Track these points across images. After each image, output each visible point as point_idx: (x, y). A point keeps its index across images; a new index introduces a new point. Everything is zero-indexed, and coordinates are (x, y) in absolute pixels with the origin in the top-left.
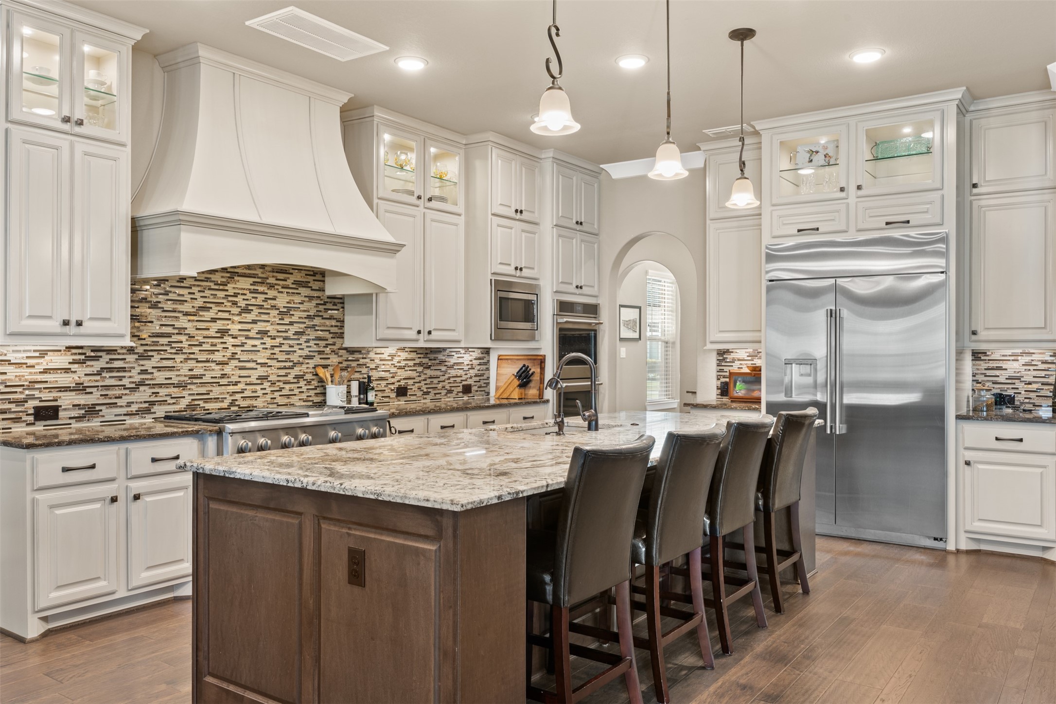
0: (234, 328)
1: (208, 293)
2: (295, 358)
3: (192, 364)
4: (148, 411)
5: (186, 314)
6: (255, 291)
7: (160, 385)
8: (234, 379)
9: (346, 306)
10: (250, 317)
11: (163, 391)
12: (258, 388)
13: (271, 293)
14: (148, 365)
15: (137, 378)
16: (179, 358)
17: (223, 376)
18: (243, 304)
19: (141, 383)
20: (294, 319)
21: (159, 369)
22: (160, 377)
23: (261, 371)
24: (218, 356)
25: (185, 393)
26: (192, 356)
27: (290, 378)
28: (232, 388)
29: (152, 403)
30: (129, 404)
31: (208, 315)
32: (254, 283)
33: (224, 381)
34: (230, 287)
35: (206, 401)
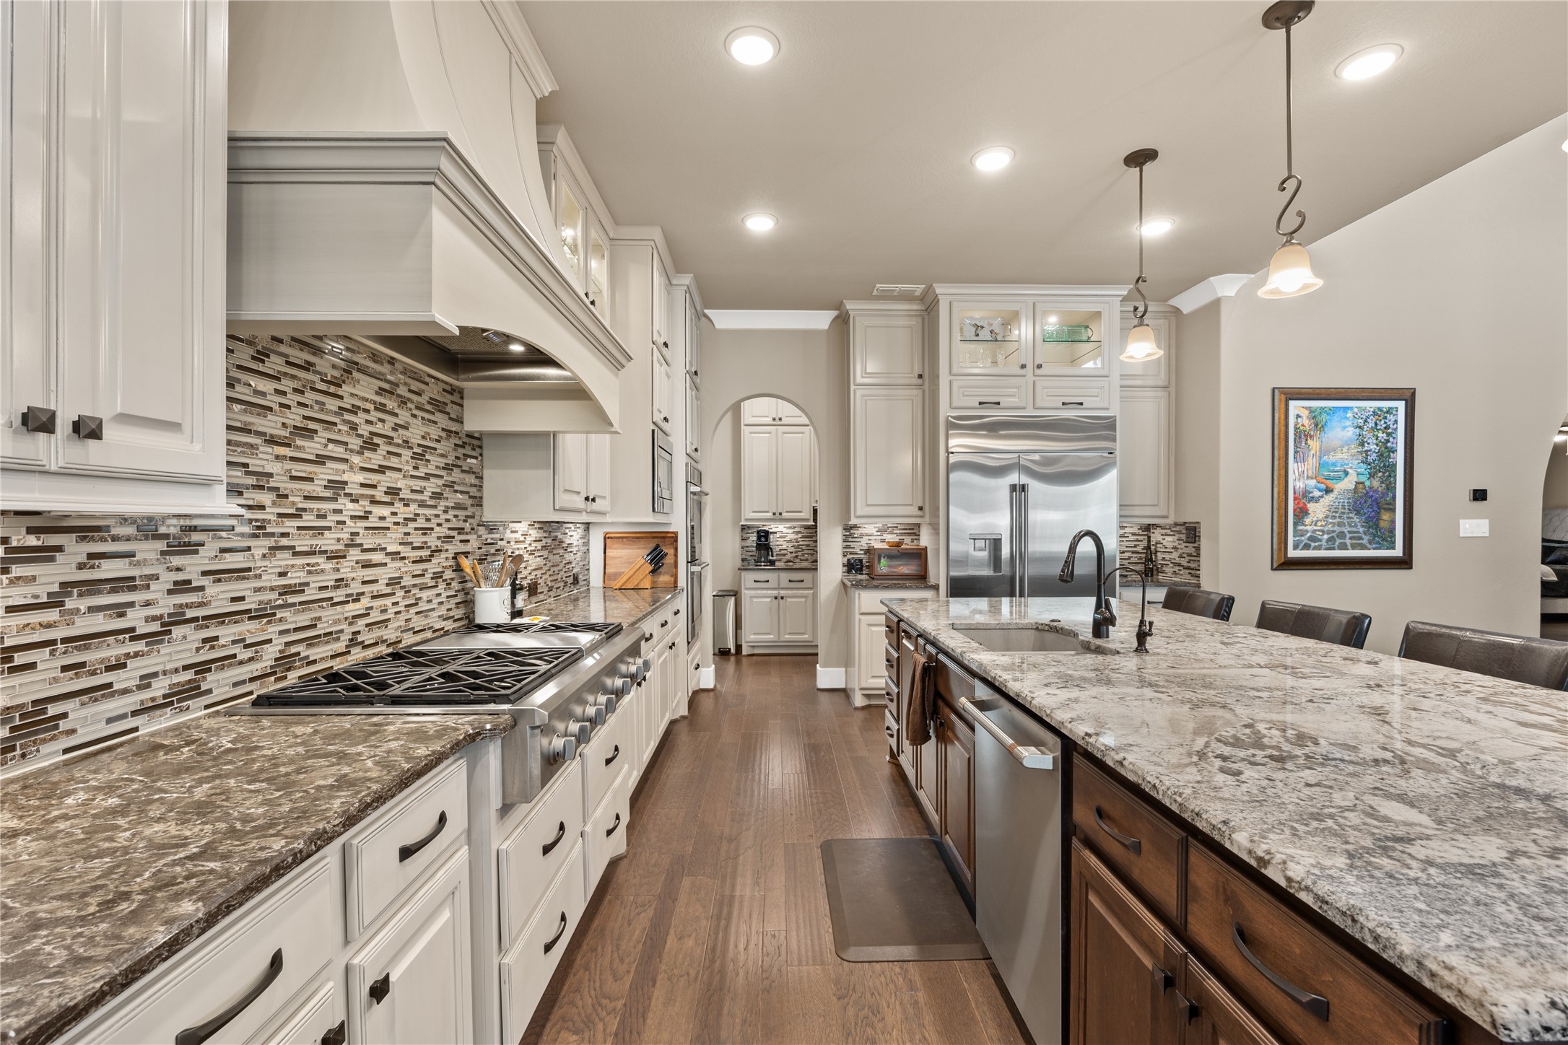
0: (355, 479)
1: (310, 397)
2: (432, 541)
3: (284, 559)
4: (191, 691)
5: (272, 441)
6: (381, 408)
7: (220, 618)
8: (355, 588)
9: (485, 453)
10: (376, 459)
11: (226, 633)
12: (388, 602)
13: (404, 416)
14: (192, 566)
15: (166, 605)
16: (260, 546)
17: (340, 584)
18: (364, 430)
19: (177, 619)
20: (431, 469)
21: (218, 575)
22: (219, 596)
23: (393, 569)
24: (329, 542)
25: (272, 630)
26: (284, 542)
27: (427, 580)
28: (353, 609)
29: (203, 668)
30: (146, 681)
31: (311, 447)
32: (381, 391)
33: (339, 595)
34: (346, 389)
35: (310, 642)
